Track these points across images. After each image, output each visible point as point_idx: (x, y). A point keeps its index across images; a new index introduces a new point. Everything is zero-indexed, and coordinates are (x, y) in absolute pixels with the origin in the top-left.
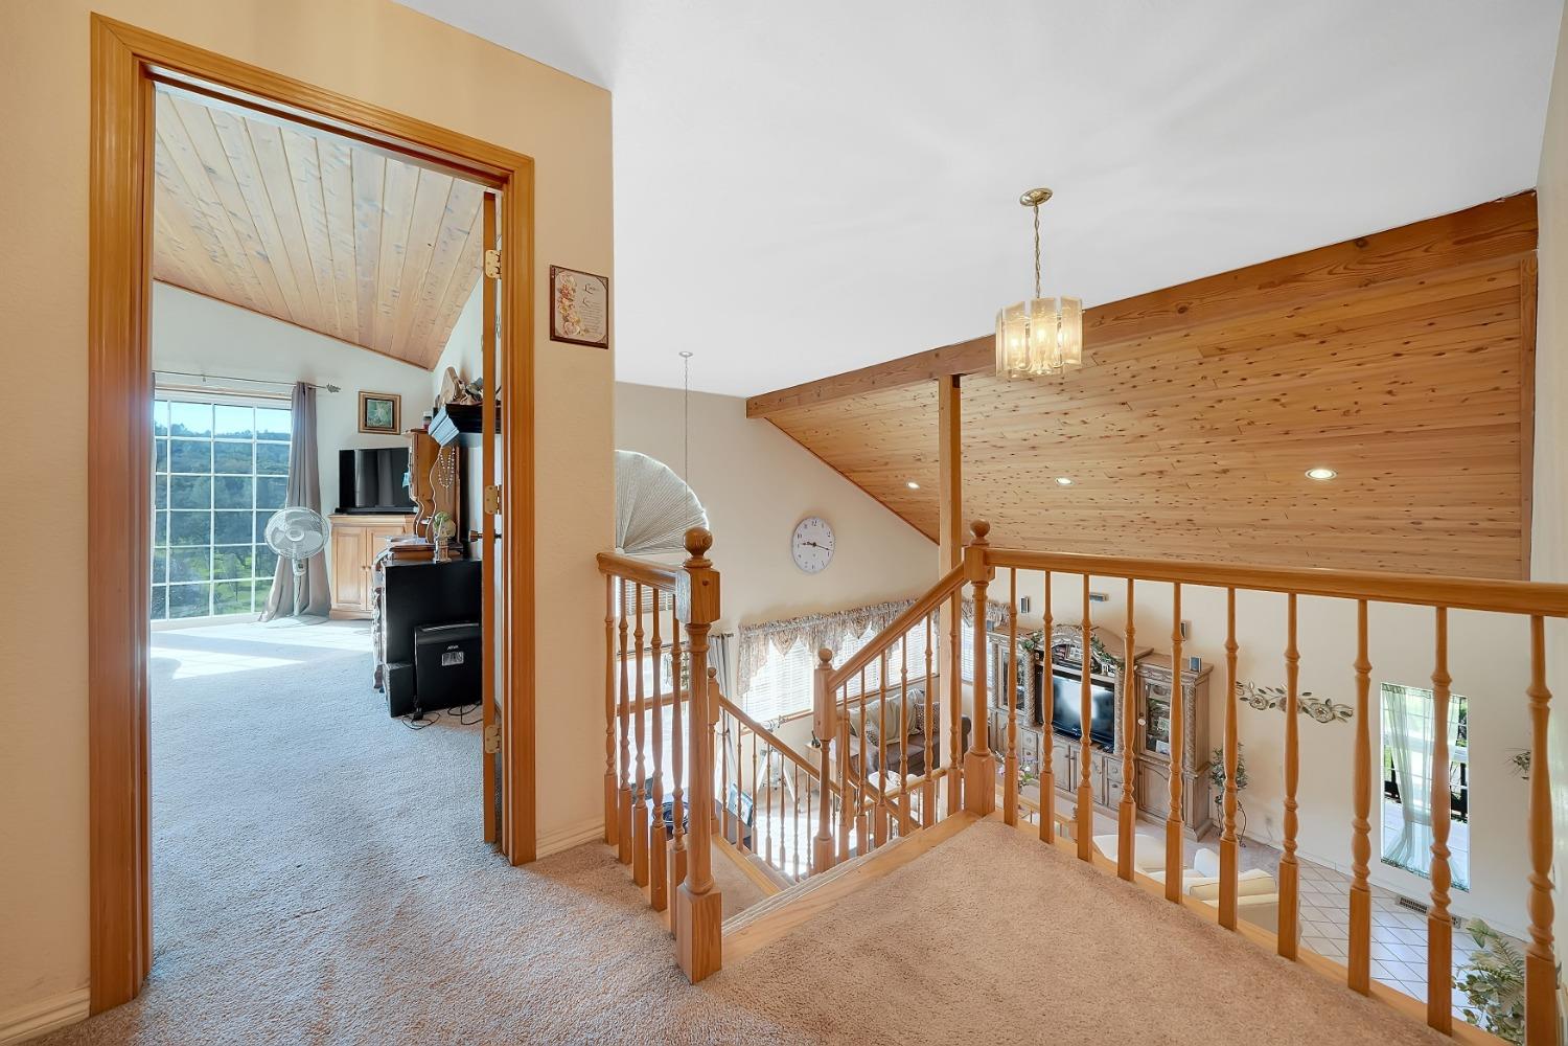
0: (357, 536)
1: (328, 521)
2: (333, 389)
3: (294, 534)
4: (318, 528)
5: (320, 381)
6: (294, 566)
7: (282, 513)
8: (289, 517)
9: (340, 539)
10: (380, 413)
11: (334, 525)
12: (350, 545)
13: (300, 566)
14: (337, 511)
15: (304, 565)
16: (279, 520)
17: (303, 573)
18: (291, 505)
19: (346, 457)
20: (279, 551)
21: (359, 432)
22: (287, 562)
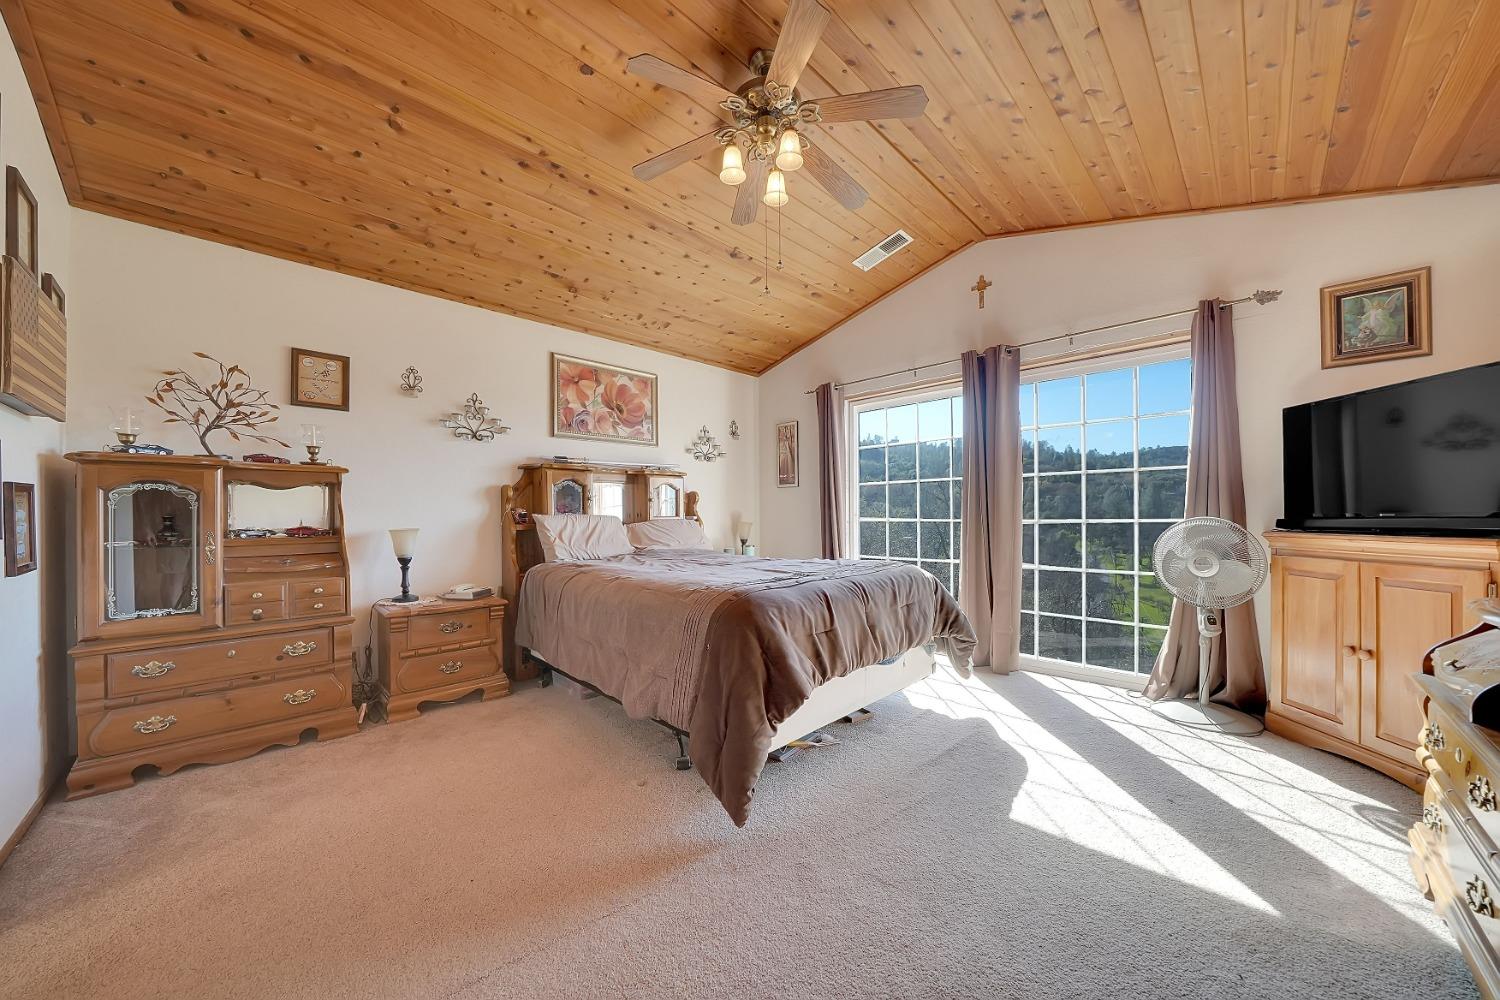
0: (1336, 579)
1: (1265, 543)
2: (1265, 297)
3: (1201, 563)
4: (1244, 557)
5: (1237, 292)
6: (1201, 618)
7: (1180, 525)
8: (1191, 533)
9: (1290, 578)
10: (1376, 318)
11: (1275, 553)
12: (1316, 598)
13: (1211, 621)
14: (1280, 523)
15: (1218, 619)
16: (1173, 539)
17: (1214, 633)
18: (1194, 513)
19: (1297, 421)
20: (1174, 590)
21: (1324, 367)
22: (1188, 611)
